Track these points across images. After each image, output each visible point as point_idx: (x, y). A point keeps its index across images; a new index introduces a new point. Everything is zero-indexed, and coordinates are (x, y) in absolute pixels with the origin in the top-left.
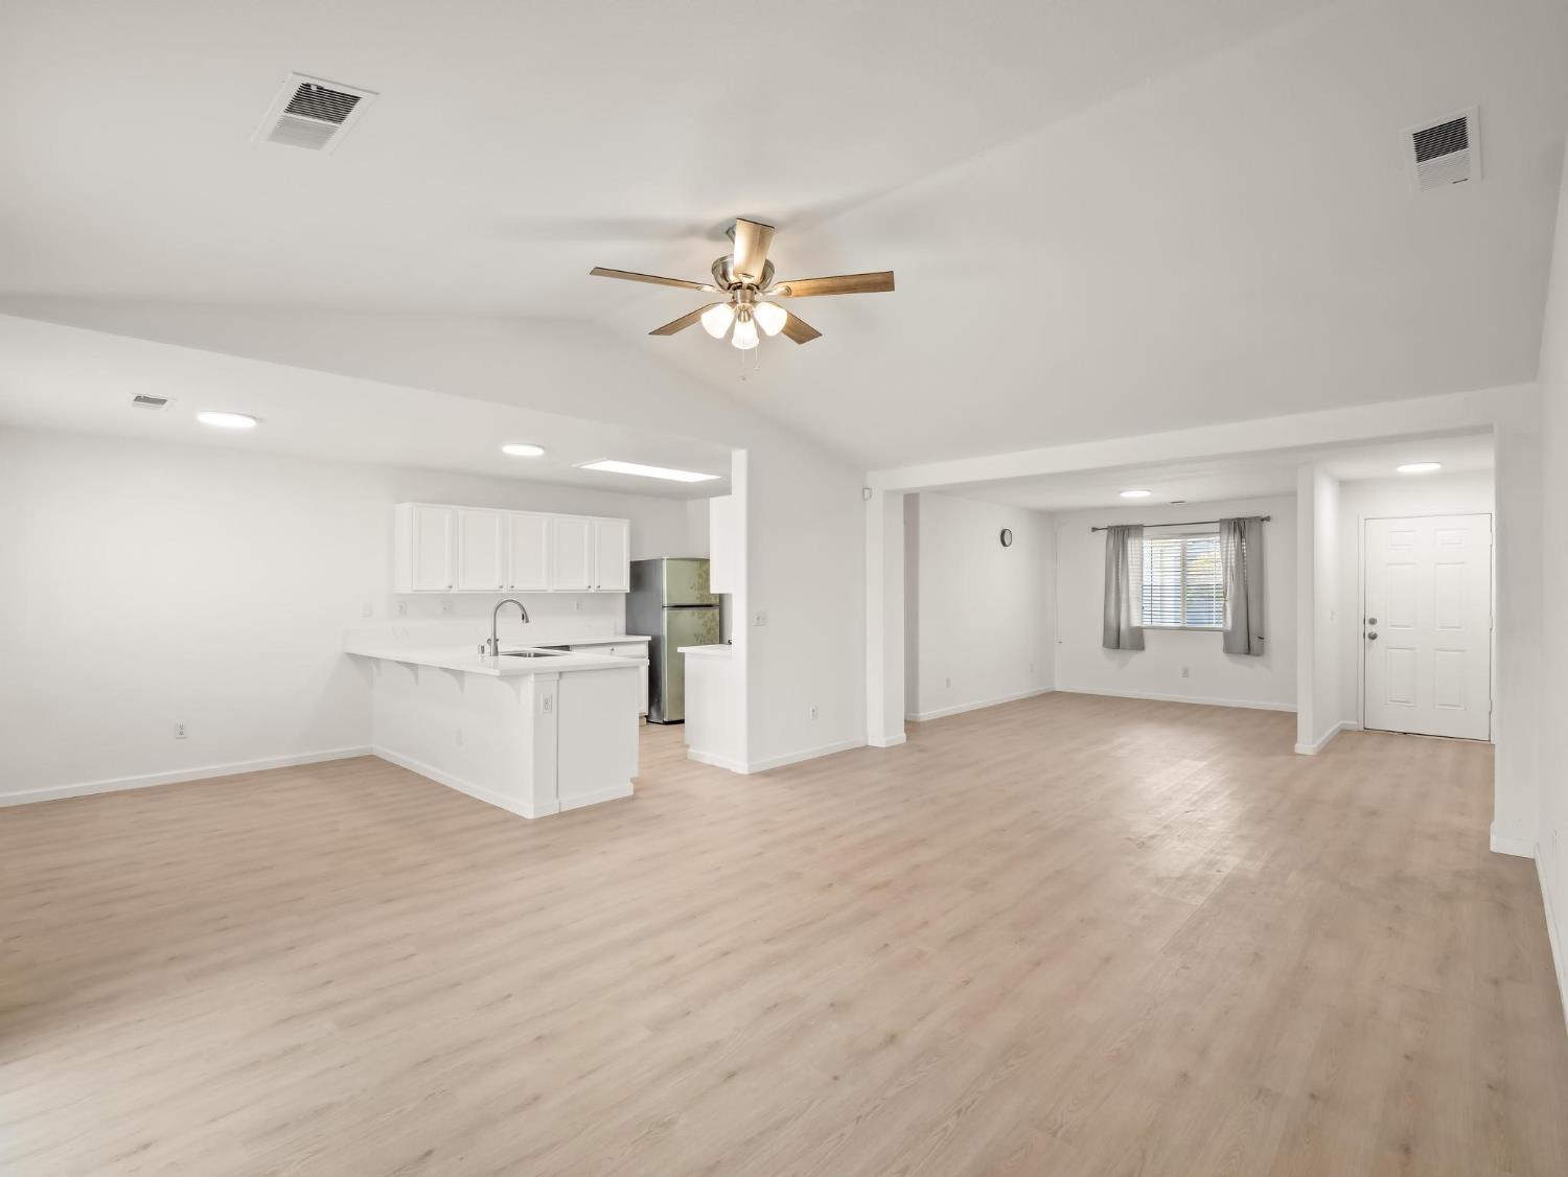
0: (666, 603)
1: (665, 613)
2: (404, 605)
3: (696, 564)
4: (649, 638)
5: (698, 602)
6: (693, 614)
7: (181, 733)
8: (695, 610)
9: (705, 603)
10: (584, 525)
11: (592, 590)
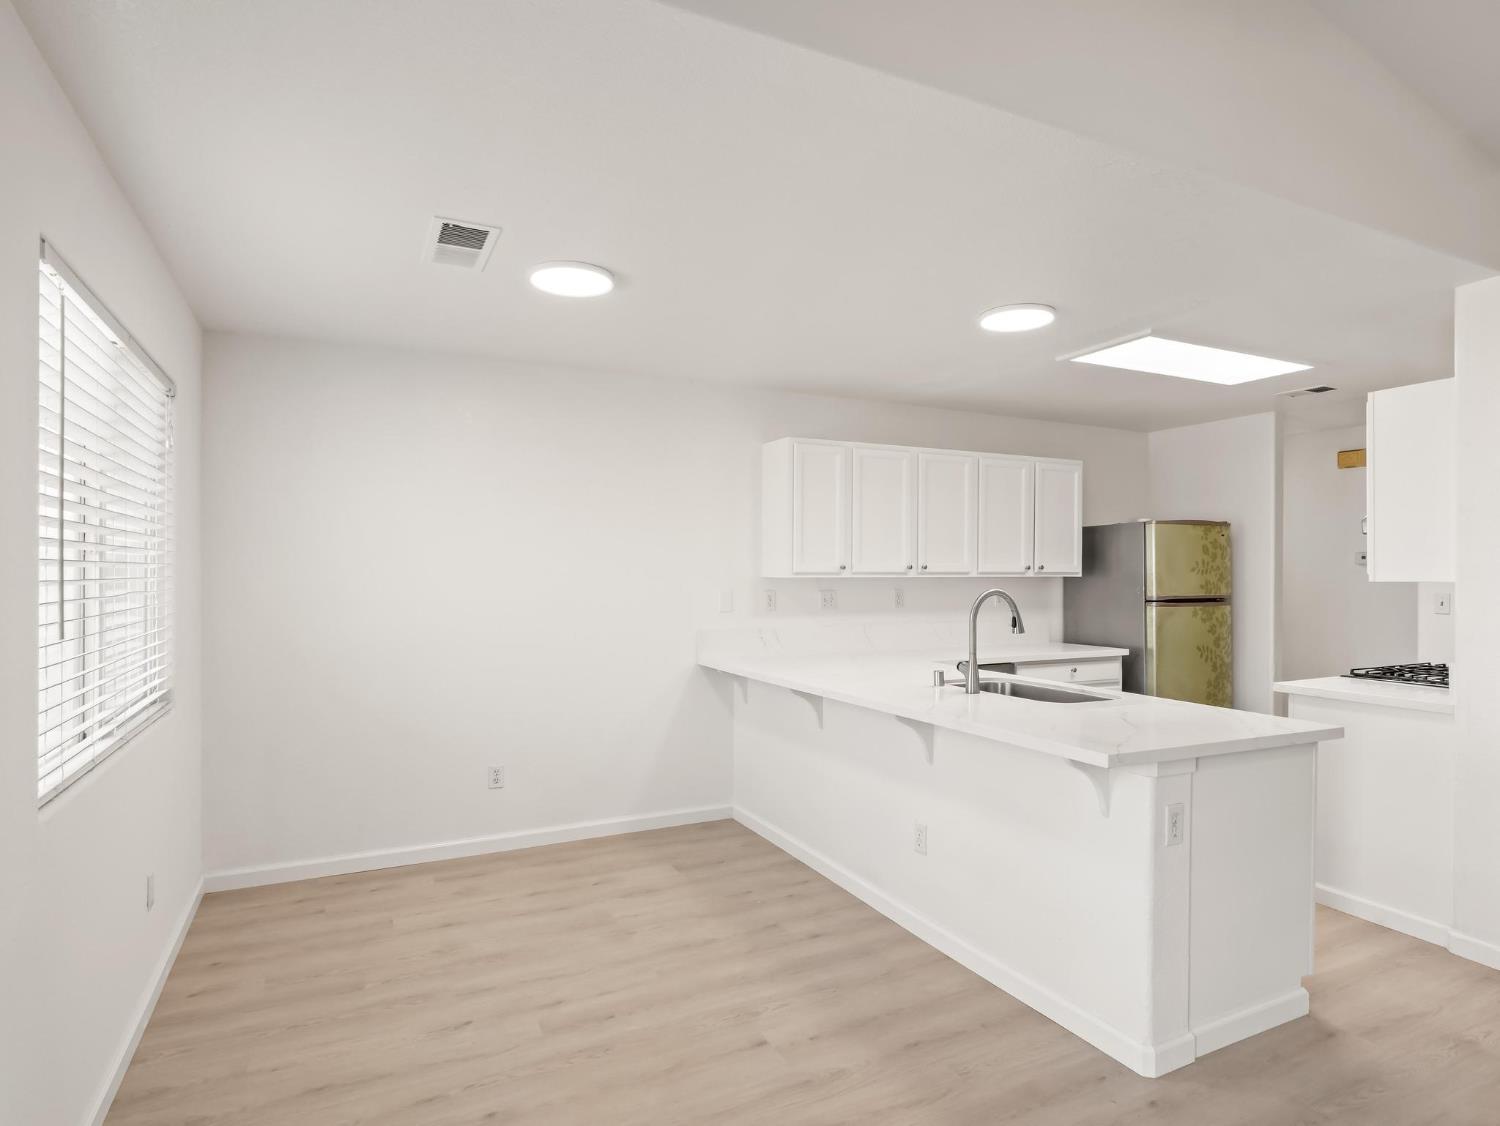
0: (1153, 593)
1: (1153, 611)
2: (774, 594)
3: (1199, 531)
4: (1126, 652)
5: (1201, 594)
6: (1195, 614)
7: (496, 781)
8: (1198, 607)
9: (1212, 594)
10: (1020, 469)
11: (1030, 574)
